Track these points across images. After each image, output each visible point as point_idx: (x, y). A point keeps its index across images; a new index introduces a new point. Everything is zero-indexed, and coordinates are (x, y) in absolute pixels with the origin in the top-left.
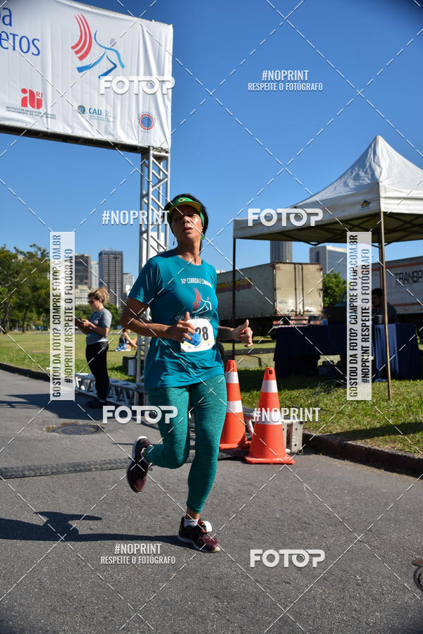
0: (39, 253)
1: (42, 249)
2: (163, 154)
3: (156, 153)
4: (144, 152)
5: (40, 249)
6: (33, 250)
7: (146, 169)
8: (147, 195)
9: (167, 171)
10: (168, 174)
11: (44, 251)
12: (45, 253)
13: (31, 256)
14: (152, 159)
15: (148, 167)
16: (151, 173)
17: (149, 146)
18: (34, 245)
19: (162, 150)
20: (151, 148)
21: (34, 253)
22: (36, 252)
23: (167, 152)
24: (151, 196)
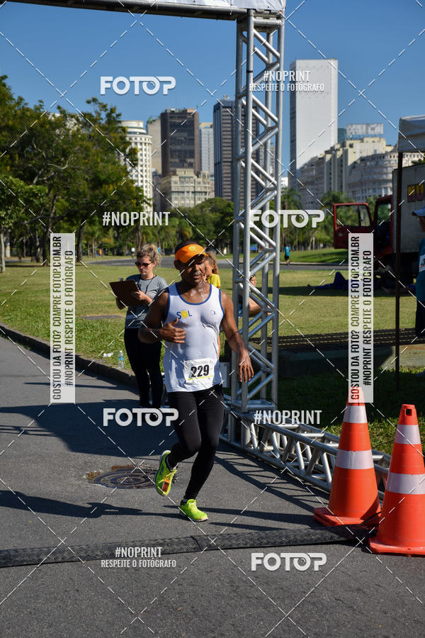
0: (103, 115)
1: (109, 107)
2: (273, 21)
3: (260, 20)
4: (242, 18)
5: (104, 107)
6: (91, 109)
7: (245, 46)
8: (246, 94)
9: (279, 51)
10: (282, 55)
11: (112, 111)
12: (114, 115)
13: (87, 120)
14: (253, 31)
15: (248, 43)
16: (252, 53)
17: (248, 10)
18: (94, 100)
19: (271, 13)
20: (252, 12)
21: (94, 114)
22: (99, 114)
23: (279, 17)
24: (252, 96)
